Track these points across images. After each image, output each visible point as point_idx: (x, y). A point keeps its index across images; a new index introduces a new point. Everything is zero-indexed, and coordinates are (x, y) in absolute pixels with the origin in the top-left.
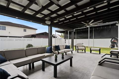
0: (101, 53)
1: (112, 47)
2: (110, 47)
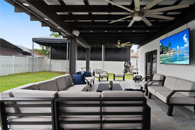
0: (125, 80)
1: (125, 72)
2: (123, 72)
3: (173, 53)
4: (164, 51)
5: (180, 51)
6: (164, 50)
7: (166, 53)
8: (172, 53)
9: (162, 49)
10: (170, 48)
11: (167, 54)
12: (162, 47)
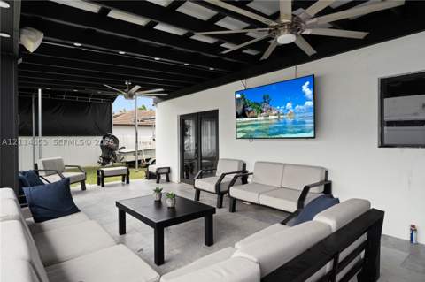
1: (105, 162)
2: (99, 163)
3: (277, 117)
4: (249, 112)
5: (295, 113)
6: (250, 109)
7: (256, 117)
8: (271, 117)
9: (244, 107)
10: (268, 106)
11: (258, 118)
12: (243, 102)
